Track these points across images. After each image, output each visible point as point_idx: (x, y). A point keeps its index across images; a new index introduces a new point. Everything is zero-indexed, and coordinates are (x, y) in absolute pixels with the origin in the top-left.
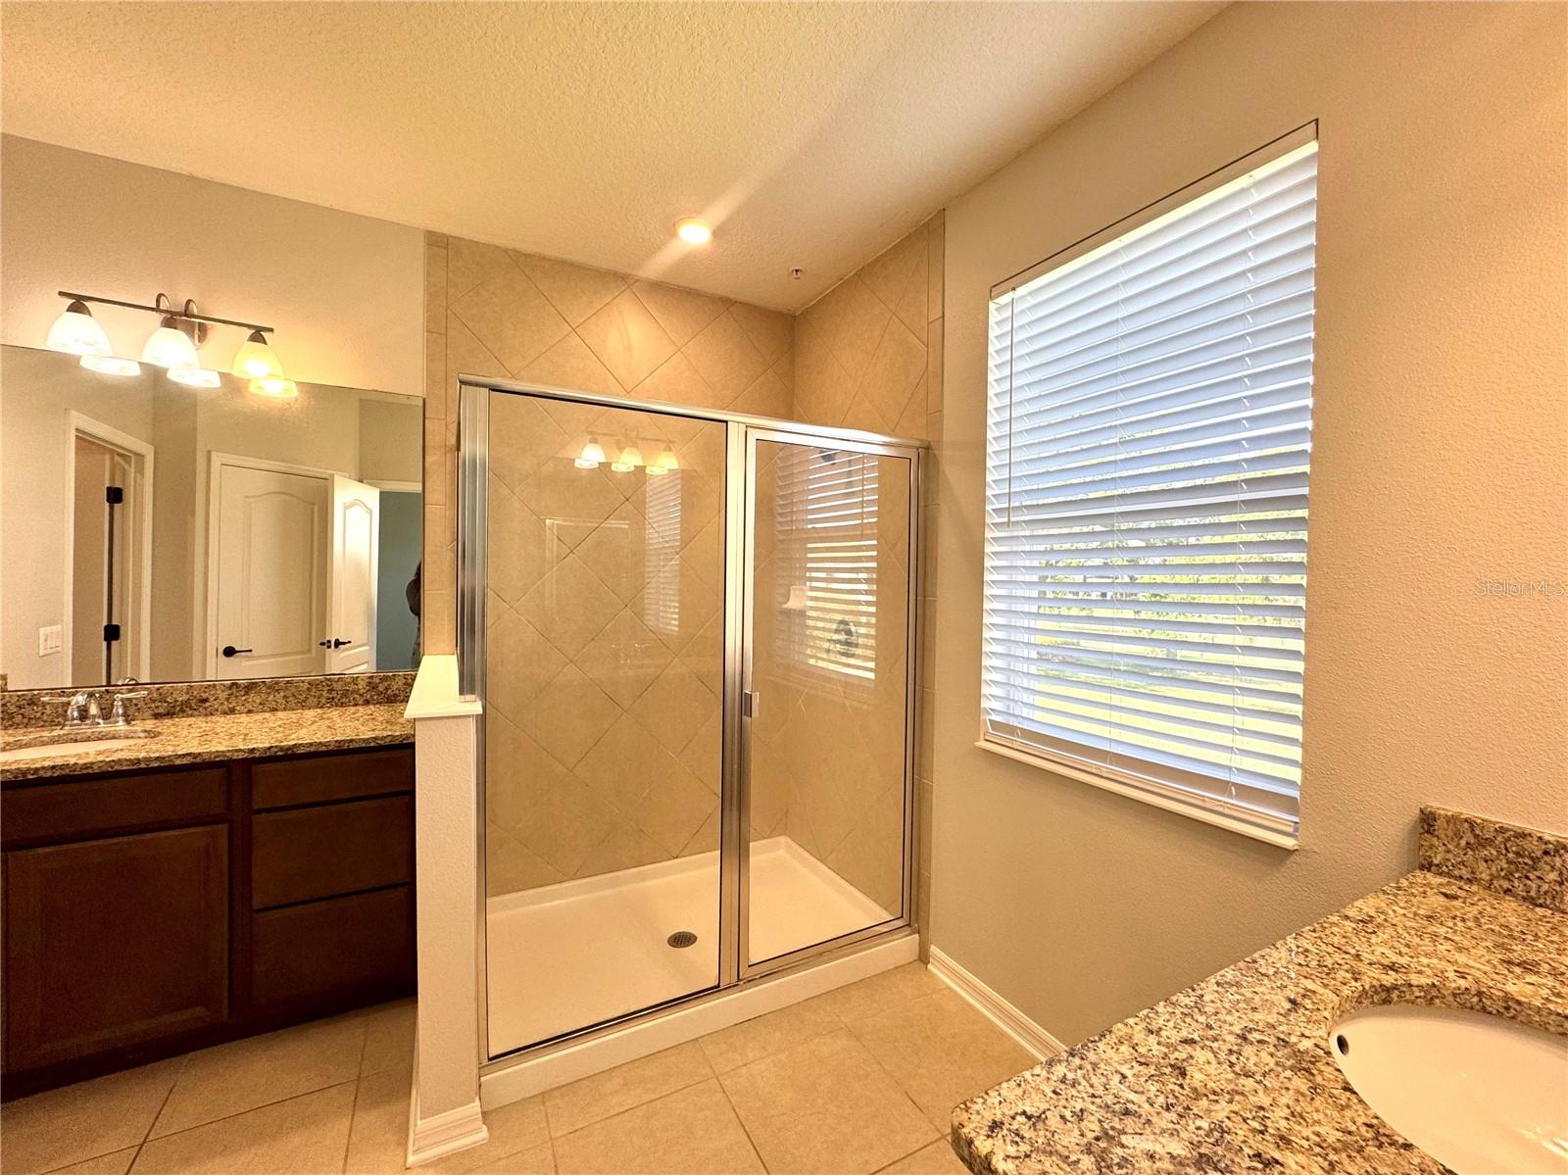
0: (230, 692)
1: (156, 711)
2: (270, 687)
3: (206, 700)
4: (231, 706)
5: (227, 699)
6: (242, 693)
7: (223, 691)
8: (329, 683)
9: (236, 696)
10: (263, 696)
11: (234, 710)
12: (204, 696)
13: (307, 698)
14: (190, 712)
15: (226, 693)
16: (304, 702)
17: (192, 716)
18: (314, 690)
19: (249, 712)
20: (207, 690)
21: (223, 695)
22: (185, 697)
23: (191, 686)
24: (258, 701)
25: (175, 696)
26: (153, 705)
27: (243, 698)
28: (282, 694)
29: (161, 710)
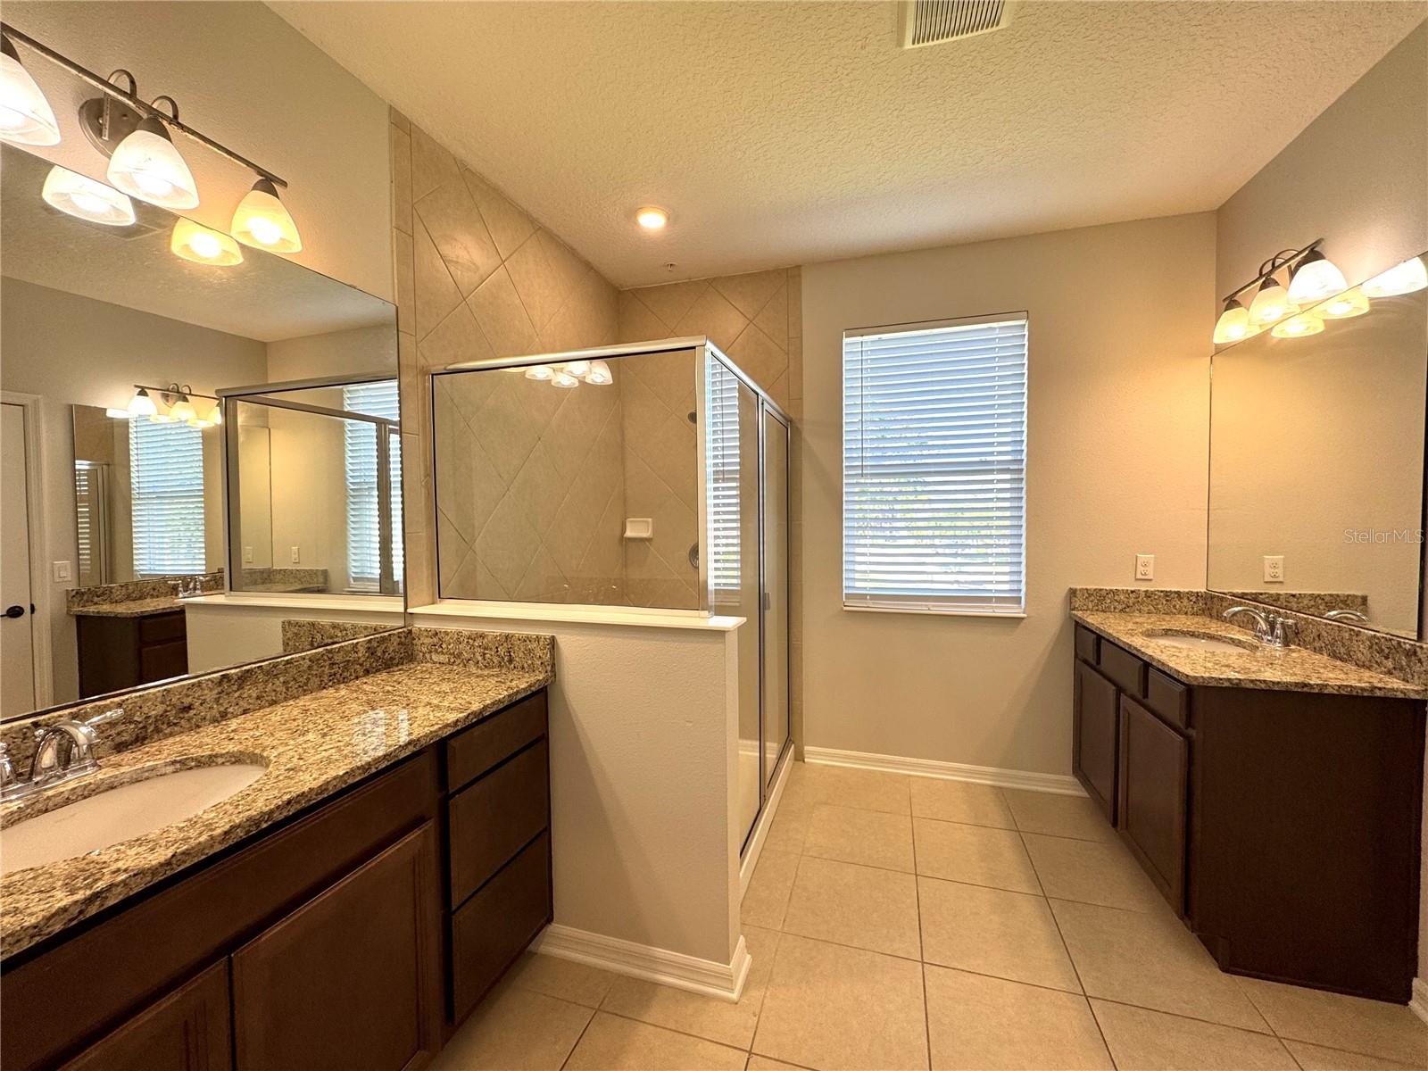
0: (220, 689)
1: (118, 740)
2: (268, 673)
3: (189, 708)
4: (222, 709)
5: (217, 701)
6: (235, 687)
7: (211, 690)
8: (330, 655)
9: (228, 694)
10: (261, 686)
11: (226, 714)
12: (187, 701)
13: (308, 679)
14: (168, 731)
15: (216, 691)
16: (306, 684)
17: (171, 735)
18: (315, 668)
19: (245, 712)
20: (189, 693)
21: (210, 696)
22: (160, 709)
23: (168, 691)
24: (254, 695)
25: (145, 709)
26: (113, 732)
27: (236, 695)
28: (282, 679)
29: (126, 737)
